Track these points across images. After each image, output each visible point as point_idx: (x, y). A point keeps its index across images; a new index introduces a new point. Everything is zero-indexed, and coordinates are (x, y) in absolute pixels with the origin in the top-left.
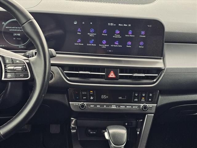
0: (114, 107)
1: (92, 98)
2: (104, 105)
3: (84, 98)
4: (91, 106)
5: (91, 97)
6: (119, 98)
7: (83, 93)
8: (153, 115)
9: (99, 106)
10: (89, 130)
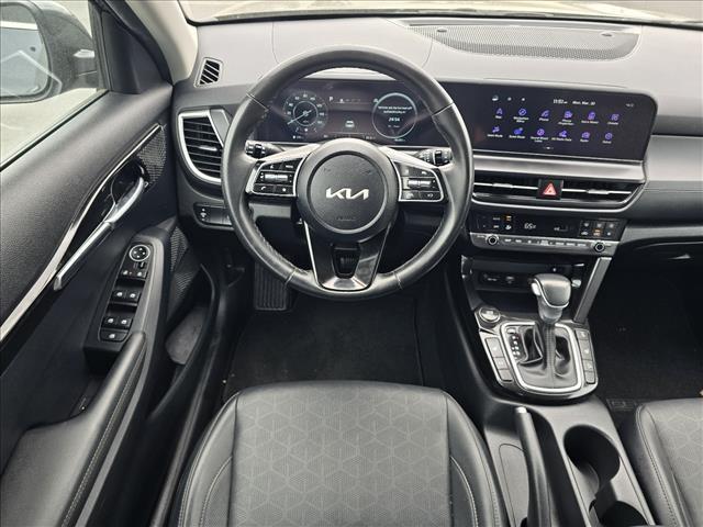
0: (545, 243)
3: (495, 227)
4: (507, 240)
5: (508, 226)
6: (555, 229)
7: (494, 219)
8: (611, 258)
9: (520, 241)
10: (486, 276)
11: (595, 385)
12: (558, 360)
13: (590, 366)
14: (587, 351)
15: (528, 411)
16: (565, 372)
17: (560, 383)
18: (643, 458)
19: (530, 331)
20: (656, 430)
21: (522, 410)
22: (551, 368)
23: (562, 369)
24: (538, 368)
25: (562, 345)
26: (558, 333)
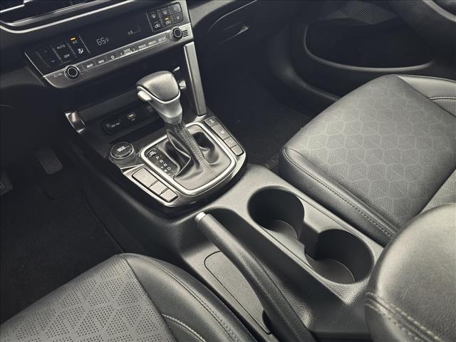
0: (128, 53)
1: (81, 51)
2: (110, 55)
3: (66, 56)
4: (88, 66)
5: (79, 50)
6: (129, 33)
7: (58, 48)
8: (193, 43)
9: (102, 61)
10: (108, 125)
11: (245, 154)
12: (205, 153)
13: (231, 142)
14: (223, 132)
15: (206, 212)
16: (217, 158)
17: (217, 170)
18: (312, 185)
19: (169, 143)
20: (305, 158)
21: (200, 216)
22: (204, 163)
23: (213, 158)
24: (193, 170)
25: (201, 139)
26: (192, 131)
